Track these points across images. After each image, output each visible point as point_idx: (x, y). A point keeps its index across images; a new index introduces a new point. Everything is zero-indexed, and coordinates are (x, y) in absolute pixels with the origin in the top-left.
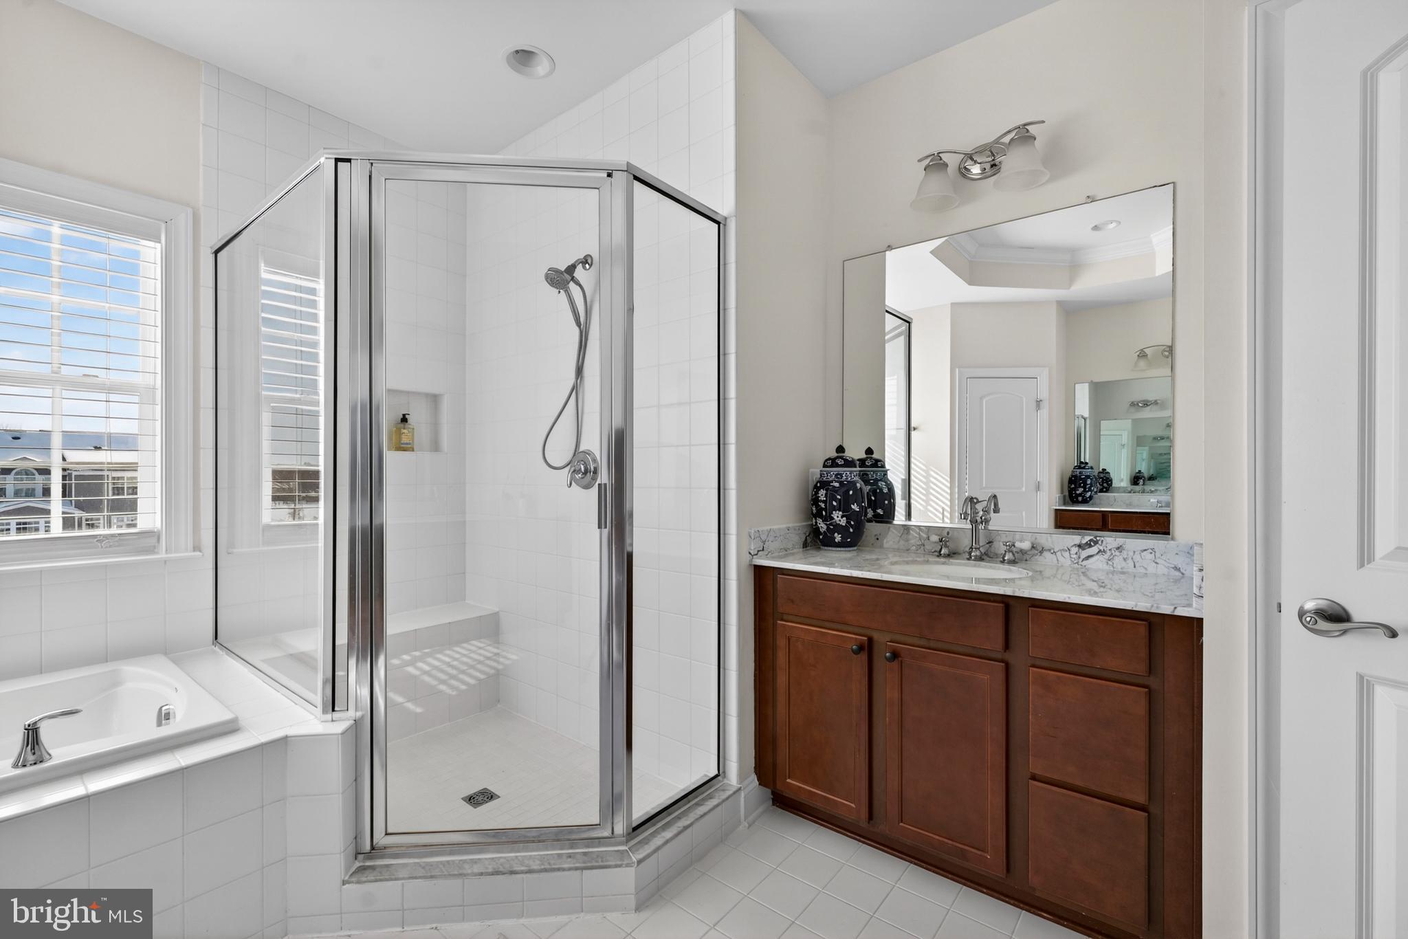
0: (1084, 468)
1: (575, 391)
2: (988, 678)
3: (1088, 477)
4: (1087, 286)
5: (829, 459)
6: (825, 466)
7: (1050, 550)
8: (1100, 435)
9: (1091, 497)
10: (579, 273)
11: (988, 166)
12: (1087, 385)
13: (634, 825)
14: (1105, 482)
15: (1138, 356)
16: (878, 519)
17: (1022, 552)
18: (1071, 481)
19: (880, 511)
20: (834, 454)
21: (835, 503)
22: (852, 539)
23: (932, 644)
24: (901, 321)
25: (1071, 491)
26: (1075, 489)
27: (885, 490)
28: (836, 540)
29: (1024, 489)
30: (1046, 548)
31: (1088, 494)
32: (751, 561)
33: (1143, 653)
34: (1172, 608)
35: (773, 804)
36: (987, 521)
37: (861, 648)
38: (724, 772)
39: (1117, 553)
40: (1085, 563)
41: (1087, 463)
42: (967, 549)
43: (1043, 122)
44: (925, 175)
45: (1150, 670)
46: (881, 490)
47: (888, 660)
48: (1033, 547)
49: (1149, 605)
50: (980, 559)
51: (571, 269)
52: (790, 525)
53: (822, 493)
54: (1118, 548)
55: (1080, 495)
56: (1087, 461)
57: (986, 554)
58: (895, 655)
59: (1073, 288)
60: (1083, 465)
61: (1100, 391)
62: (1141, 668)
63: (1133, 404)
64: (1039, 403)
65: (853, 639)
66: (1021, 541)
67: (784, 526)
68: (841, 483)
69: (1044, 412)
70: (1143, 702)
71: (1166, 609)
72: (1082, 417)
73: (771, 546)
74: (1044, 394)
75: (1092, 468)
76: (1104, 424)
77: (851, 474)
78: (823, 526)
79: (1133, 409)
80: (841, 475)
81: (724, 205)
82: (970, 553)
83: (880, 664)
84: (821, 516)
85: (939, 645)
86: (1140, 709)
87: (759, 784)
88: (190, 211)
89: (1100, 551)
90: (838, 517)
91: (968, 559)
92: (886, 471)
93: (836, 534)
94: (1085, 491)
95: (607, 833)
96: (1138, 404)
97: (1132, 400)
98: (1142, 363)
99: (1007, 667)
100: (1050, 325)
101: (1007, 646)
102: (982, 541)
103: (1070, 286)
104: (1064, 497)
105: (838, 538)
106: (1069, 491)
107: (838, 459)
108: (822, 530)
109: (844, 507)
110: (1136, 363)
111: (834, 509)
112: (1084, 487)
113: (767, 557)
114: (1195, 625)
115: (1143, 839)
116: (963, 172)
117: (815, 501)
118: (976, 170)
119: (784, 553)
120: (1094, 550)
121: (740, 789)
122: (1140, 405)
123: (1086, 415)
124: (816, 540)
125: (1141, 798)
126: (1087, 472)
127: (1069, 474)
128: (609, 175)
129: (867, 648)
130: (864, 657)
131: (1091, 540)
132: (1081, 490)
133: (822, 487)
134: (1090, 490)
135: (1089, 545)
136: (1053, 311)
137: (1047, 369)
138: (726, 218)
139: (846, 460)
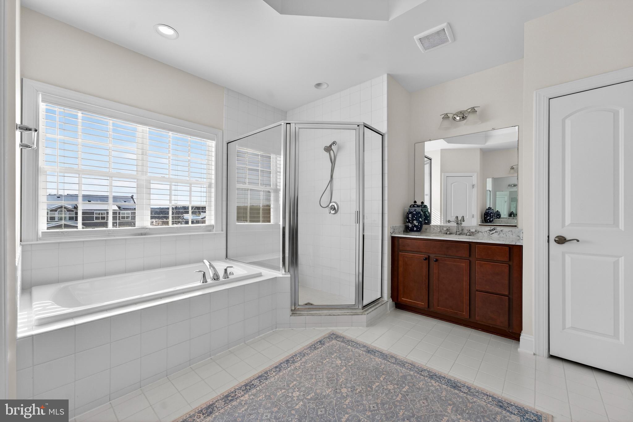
0: (490, 210)
1: (330, 183)
2: (464, 265)
3: (491, 213)
4: (491, 143)
5: (412, 205)
6: (410, 207)
7: (481, 232)
8: (496, 197)
9: (492, 220)
10: (333, 147)
11: (462, 117)
12: (491, 179)
13: (364, 306)
14: (498, 215)
15: (511, 168)
16: (426, 224)
17: (472, 232)
18: (485, 214)
19: (426, 221)
20: (413, 204)
21: (414, 218)
22: (419, 229)
23: (448, 256)
24: (428, 159)
25: (485, 218)
26: (487, 217)
27: (428, 215)
28: (415, 230)
29: (467, 217)
30: (480, 231)
31: (492, 219)
32: (391, 235)
33: (508, 255)
34: (515, 243)
35: (396, 308)
36: (461, 224)
37: (426, 259)
38: (383, 297)
39: (501, 232)
40: (491, 235)
41: (491, 208)
42: (455, 232)
43: (479, 107)
44: (443, 120)
45: (510, 260)
46: (427, 214)
47: (435, 261)
48: (476, 231)
49: (509, 242)
50: (460, 234)
51: (331, 146)
52: (400, 225)
53: (410, 216)
54: (501, 231)
55: (489, 219)
56: (491, 207)
57: (461, 233)
58: (437, 260)
59: (486, 144)
60: (489, 209)
61: (496, 181)
62: (507, 259)
63: (509, 185)
64: (473, 186)
65: (424, 256)
66: (472, 229)
67: (399, 225)
68: (416, 212)
69: (475, 189)
70: (508, 268)
71: (513, 243)
72: (489, 190)
73: (396, 231)
74: (475, 182)
75: (493, 210)
76: (498, 193)
77: (419, 209)
78: (410, 225)
79: (509, 187)
80: (416, 210)
81: (384, 130)
82: (456, 233)
83: (432, 263)
84: (410, 222)
85: (450, 257)
86: (507, 270)
87: (393, 301)
88: (221, 131)
89: (496, 232)
90: (415, 222)
91: (456, 235)
92: (428, 209)
93: (415, 228)
94: (491, 218)
95: (358, 307)
96: (511, 186)
97: (509, 184)
98: (512, 171)
99: (470, 261)
100: (477, 157)
101: (470, 256)
102: (460, 229)
103: (485, 143)
104: (483, 220)
105: (415, 229)
106: (484, 218)
107: (415, 205)
108: (410, 227)
109: (417, 220)
110: (510, 171)
111: (415, 220)
112: (490, 217)
113: (395, 234)
114: (521, 247)
115: (507, 304)
116: (454, 119)
117: (408, 218)
118: (458, 118)
119: (399, 233)
120: (494, 231)
121: (388, 301)
122: (512, 186)
123: (491, 190)
124: (407, 230)
125: (507, 293)
126: (492, 211)
127: (484, 212)
128: (358, 126)
129: (428, 259)
130: (427, 261)
131: (493, 229)
132: (489, 218)
133: (410, 213)
134: (492, 217)
135: (493, 230)
136: (479, 152)
137: (476, 173)
138: (384, 134)
139: (417, 205)
